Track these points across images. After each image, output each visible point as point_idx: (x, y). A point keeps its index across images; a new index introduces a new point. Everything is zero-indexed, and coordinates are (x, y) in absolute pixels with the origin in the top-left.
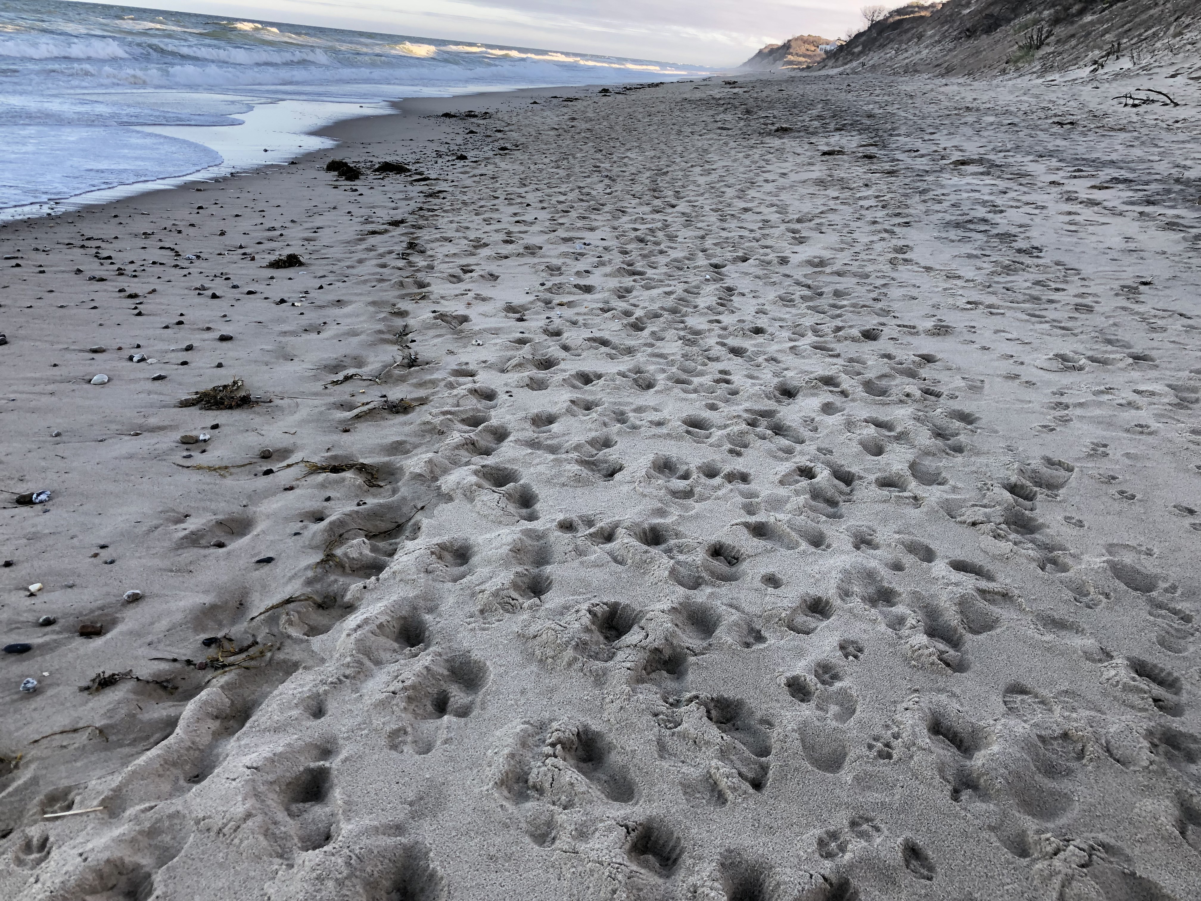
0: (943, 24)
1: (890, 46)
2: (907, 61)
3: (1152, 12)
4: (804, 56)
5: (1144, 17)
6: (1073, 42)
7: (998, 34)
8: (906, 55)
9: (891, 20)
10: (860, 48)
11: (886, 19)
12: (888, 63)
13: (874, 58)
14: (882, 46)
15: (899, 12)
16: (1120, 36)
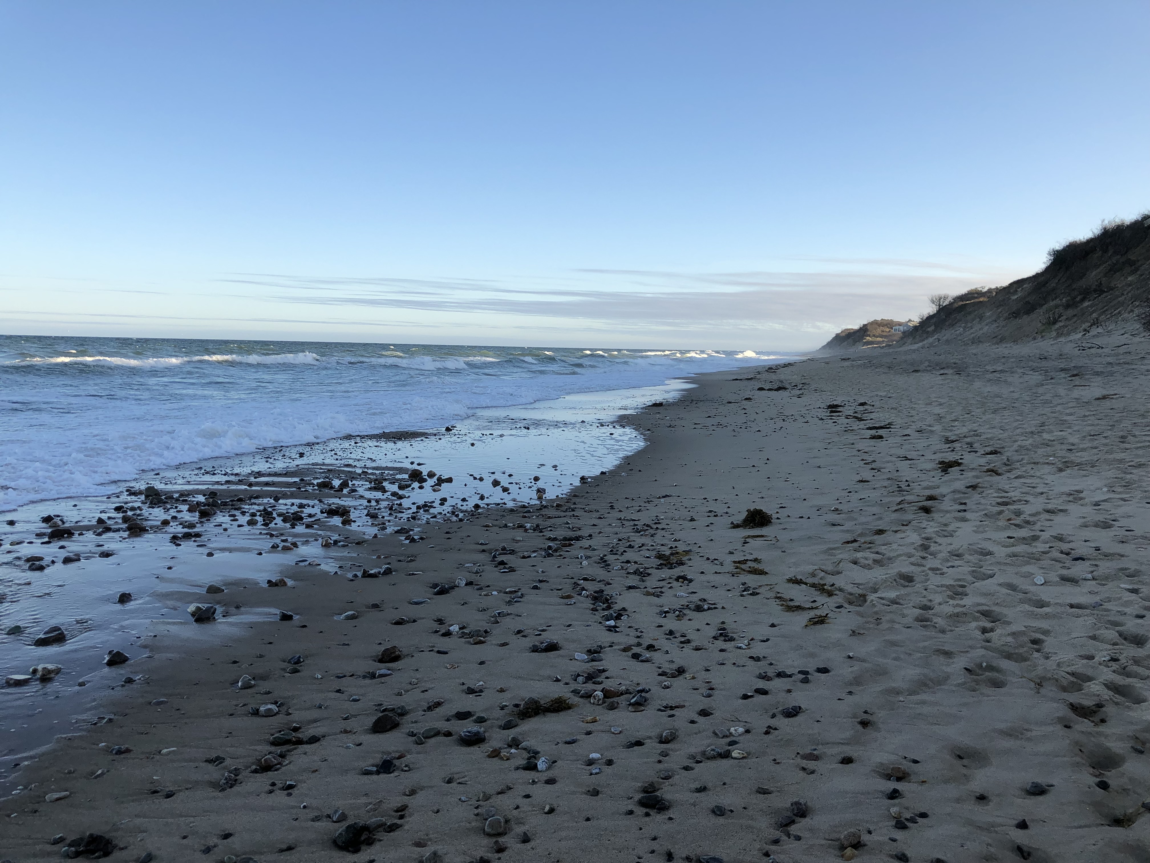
0: (998, 307)
1: (958, 325)
2: (973, 335)
3: (1120, 299)
4: (881, 337)
5: (1115, 302)
6: (1075, 319)
7: (1033, 316)
8: (972, 331)
9: (956, 305)
10: (933, 328)
11: (951, 304)
12: (959, 338)
13: (947, 334)
14: (952, 325)
15: (961, 298)
16: (1100, 315)
